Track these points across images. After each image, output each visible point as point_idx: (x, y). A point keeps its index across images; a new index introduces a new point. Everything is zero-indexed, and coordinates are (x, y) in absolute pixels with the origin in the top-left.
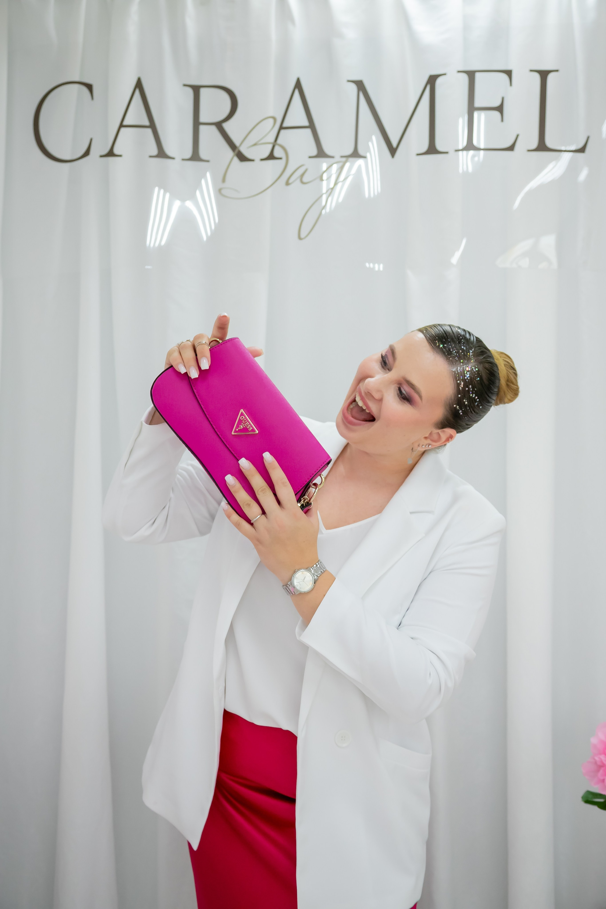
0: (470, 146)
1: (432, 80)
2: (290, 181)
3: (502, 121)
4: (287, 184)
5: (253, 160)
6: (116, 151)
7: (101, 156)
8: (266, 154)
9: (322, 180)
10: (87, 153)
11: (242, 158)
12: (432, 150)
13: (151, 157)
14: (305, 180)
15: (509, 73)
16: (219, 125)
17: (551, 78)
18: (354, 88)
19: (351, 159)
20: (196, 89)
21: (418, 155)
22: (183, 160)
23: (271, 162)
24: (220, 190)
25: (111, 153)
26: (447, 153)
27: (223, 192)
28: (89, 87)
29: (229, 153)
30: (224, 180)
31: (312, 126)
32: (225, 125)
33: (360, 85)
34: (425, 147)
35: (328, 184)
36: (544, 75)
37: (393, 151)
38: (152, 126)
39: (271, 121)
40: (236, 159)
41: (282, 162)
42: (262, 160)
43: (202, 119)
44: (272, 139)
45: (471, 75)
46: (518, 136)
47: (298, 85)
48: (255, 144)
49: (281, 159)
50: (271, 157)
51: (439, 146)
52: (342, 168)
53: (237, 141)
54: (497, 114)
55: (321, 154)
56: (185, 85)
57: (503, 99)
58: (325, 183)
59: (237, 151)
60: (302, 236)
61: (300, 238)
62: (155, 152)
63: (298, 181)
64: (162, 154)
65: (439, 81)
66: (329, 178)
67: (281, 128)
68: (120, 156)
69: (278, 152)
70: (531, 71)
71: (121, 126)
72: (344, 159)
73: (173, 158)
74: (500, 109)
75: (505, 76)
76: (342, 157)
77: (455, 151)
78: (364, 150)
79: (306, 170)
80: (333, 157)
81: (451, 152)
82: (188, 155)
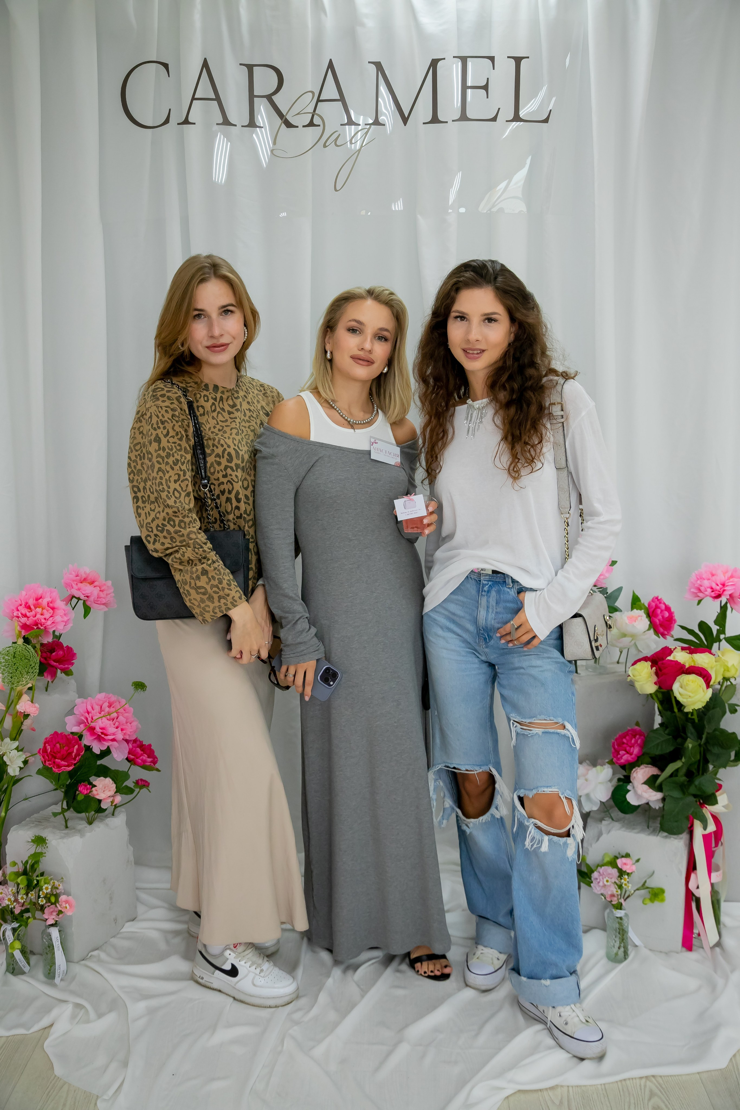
0: (464, 117)
1: (434, 63)
2: (327, 144)
3: (487, 97)
4: (325, 146)
5: (297, 127)
6: (190, 120)
7: (178, 124)
8: (307, 122)
9: (351, 143)
10: (167, 121)
11: (289, 125)
12: (435, 120)
13: (218, 124)
14: (338, 143)
15: (492, 59)
16: (269, 98)
17: (523, 62)
18: (373, 68)
19: (373, 126)
20: (250, 68)
21: (424, 123)
22: (242, 126)
23: (311, 128)
24: (272, 151)
25: (186, 122)
26: (447, 122)
27: (274, 152)
28: (166, 66)
29: (279, 121)
30: (275, 143)
31: (342, 99)
32: (275, 98)
33: (379, 66)
34: (429, 118)
35: (356, 147)
36: (518, 60)
37: (405, 120)
38: (218, 98)
39: (310, 94)
40: (284, 126)
41: (321, 128)
42: (304, 126)
43: (255, 94)
44: (311, 109)
45: (464, 60)
46: (499, 109)
47: (331, 65)
48: (298, 114)
49: (319, 126)
50: (311, 124)
51: (441, 118)
52: (366, 133)
53: (284, 111)
54: (483, 92)
55: (350, 122)
56: (241, 64)
57: (488, 79)
58: (353, 146)
59: (284, 119)
60: (338, 188)
61: (336, 190)
62: (221, 121)
63: (333, 144)
64: (226, 122)
65: (440, 64)
66: (356, 142)
67: (319, 100)
68: (194, 124)
69: (317, 120)
70: (508, 57)
71: (193, 99)
72: (368, 126)
73: (236, 125)
74: (486, 88)
75: (489, 61)
76: (366, 124)
77: (453, 121)
78: (383, 119)
79: (340, 134)
80: (359, 125)
81: (450, 122)
82: (246, 123)
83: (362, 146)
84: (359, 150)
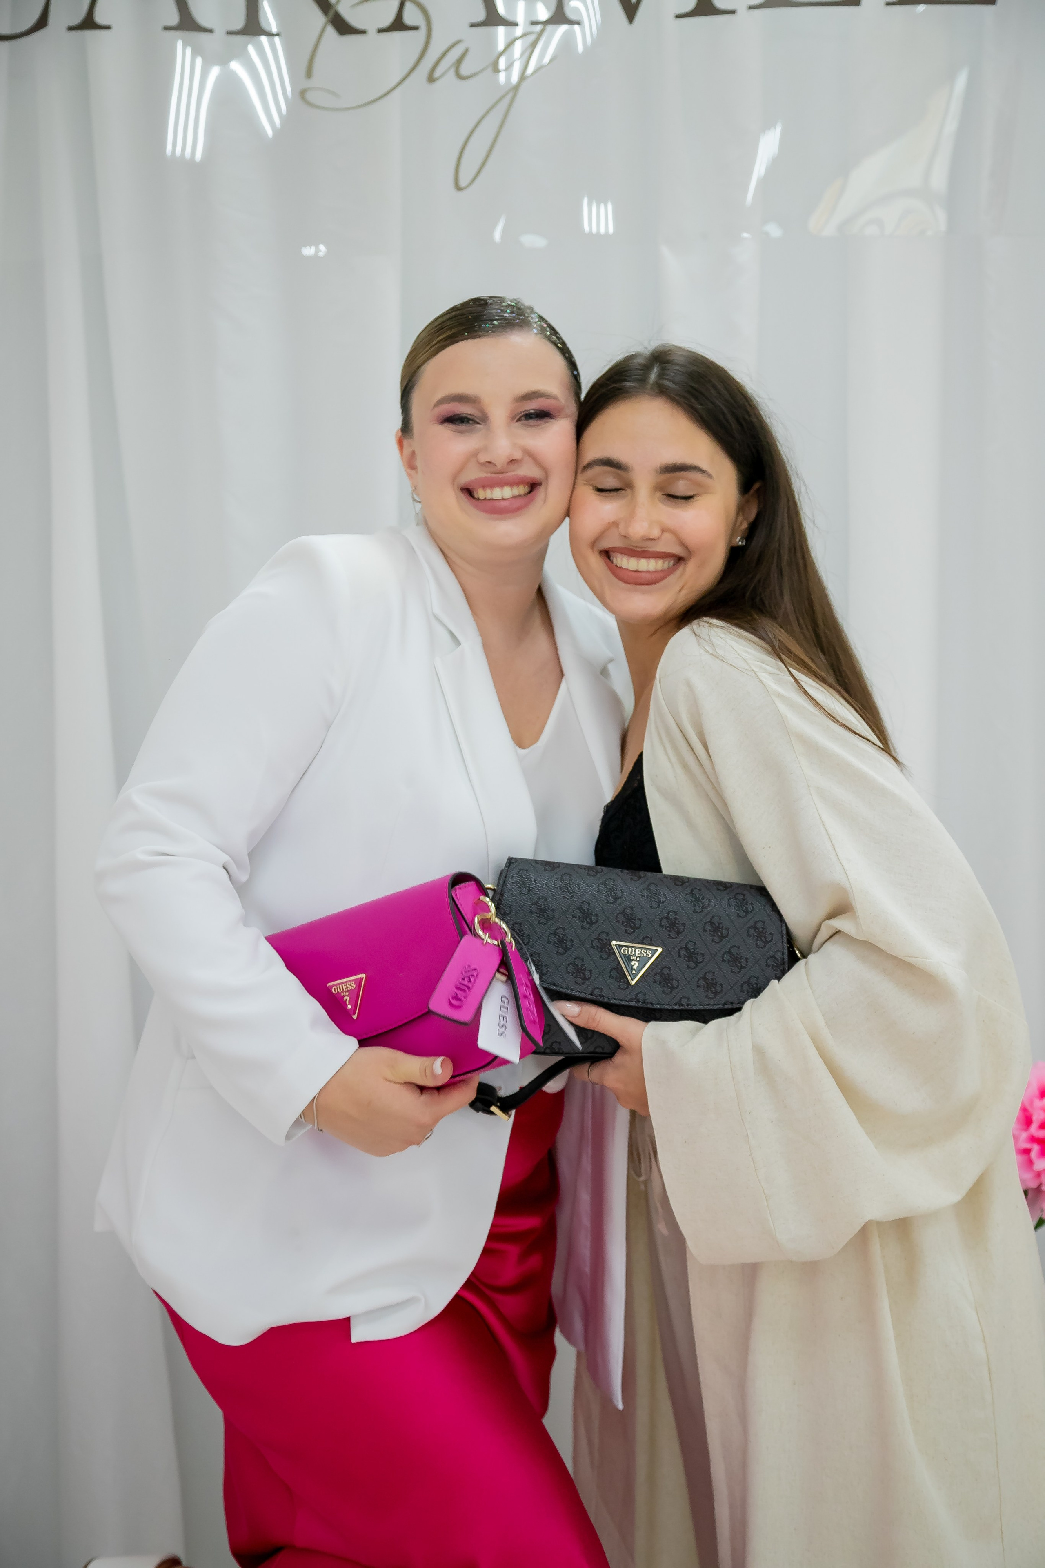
2: (437, 74)
4: (431, 79)
5: (363, 32)
6: (100, 17)
7: (71, 29)
8: (388, 19)
9: (497, 70)
10: (42, 22)
11: (343, 27)
12: (706, 7)
13: (166, 28)
14: (465, 70)
19: (549, 27)
21: (678, 17)
22: (229, 33)
23: (397, 36)
24: (303, 94)
25: (89, 23)
26: (733, 12)
27: (309, 96)
29: (318, 18)
30: (309, 74)
34: (691, 4)
35: (508, 77)
37: (630, 9)
40: (331, 31)
41: (421, 34)
42: (381, 31)
49: (416, 28)
50: (398, 25)
51: (718, 1)
52: (534, 45)
55: (493, 18)
58: (502, 77)
59: (331, 13)
60: (463, 183)
61: (458, 188)
62: (174, 19)
63: (452, 73)
64: (188, 22)
66: (509, 67)
68: (108, 28)
69: (411, 16)
72: (539, 28)
73: (210, 31)
76: (534, 23)
77: (751, 8)
78: (576, 10)
79: (466, 52)
80: (516, 24)
81: (742, 11)
82: (239, 22)
83: (523, 77)
84: (516, 88)
